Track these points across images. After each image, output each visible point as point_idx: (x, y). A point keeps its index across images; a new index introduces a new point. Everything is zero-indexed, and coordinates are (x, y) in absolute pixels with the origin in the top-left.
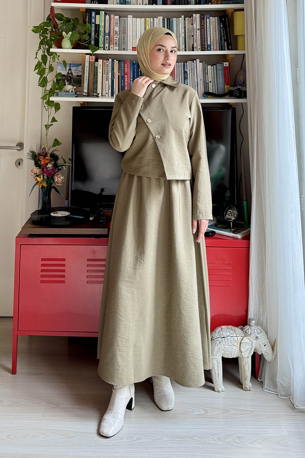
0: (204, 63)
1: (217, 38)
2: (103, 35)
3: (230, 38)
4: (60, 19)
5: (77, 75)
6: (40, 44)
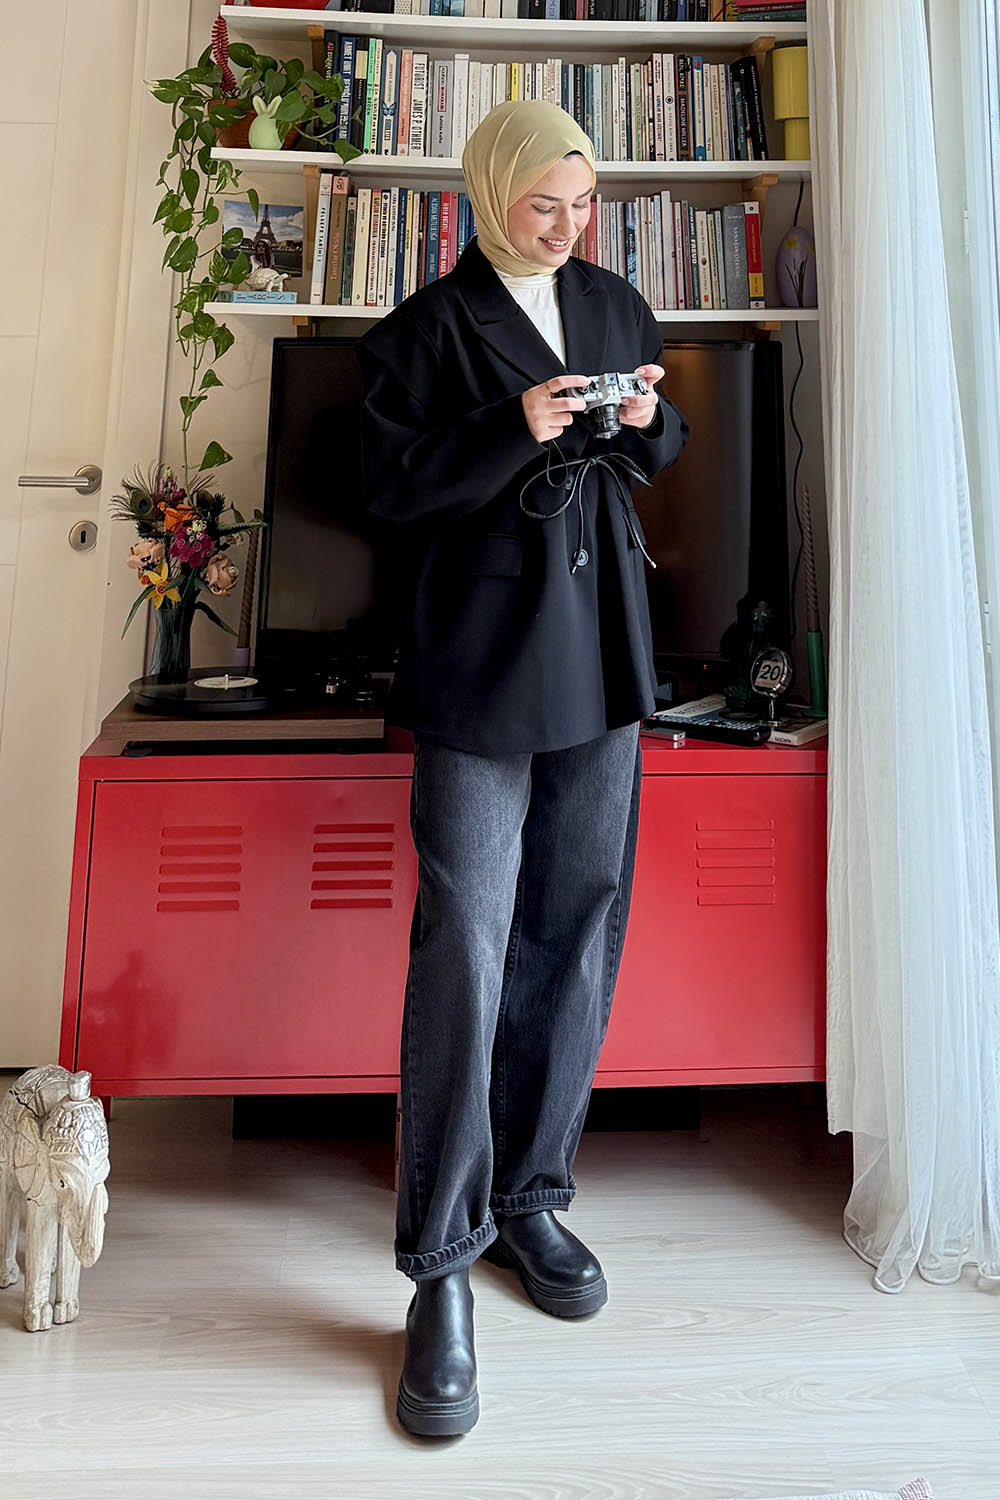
0: (684, 205)
2: (377, 113)
3: (763, 128)
4: (243, 62)
5: (288, 242)
6: (177, 138)
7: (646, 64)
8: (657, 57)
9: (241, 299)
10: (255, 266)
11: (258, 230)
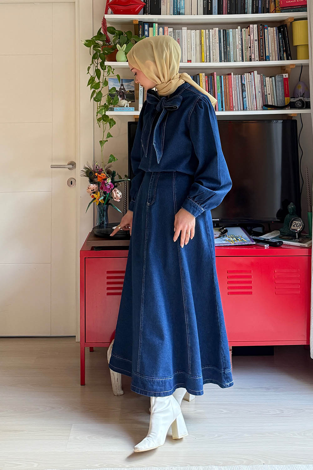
0: (262, 75)
1: (276, 49)
3: (289, 49)
4: (112, 33)
5: (130, 91)
6: (93, 59)
7: (248, 28)
8: (251, 26)
9: (117, 110)
10: (120, 99)
11: (120, 87)
